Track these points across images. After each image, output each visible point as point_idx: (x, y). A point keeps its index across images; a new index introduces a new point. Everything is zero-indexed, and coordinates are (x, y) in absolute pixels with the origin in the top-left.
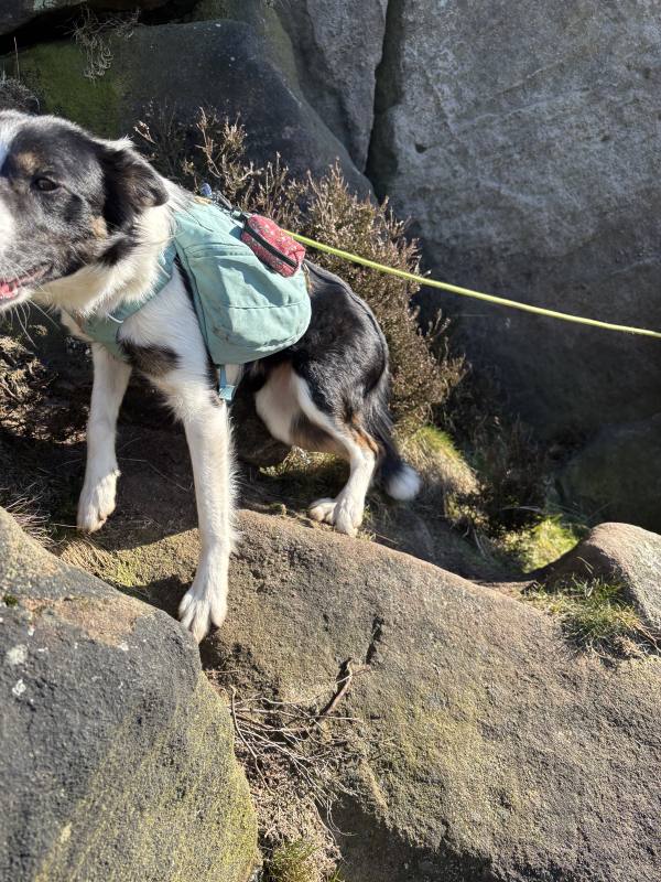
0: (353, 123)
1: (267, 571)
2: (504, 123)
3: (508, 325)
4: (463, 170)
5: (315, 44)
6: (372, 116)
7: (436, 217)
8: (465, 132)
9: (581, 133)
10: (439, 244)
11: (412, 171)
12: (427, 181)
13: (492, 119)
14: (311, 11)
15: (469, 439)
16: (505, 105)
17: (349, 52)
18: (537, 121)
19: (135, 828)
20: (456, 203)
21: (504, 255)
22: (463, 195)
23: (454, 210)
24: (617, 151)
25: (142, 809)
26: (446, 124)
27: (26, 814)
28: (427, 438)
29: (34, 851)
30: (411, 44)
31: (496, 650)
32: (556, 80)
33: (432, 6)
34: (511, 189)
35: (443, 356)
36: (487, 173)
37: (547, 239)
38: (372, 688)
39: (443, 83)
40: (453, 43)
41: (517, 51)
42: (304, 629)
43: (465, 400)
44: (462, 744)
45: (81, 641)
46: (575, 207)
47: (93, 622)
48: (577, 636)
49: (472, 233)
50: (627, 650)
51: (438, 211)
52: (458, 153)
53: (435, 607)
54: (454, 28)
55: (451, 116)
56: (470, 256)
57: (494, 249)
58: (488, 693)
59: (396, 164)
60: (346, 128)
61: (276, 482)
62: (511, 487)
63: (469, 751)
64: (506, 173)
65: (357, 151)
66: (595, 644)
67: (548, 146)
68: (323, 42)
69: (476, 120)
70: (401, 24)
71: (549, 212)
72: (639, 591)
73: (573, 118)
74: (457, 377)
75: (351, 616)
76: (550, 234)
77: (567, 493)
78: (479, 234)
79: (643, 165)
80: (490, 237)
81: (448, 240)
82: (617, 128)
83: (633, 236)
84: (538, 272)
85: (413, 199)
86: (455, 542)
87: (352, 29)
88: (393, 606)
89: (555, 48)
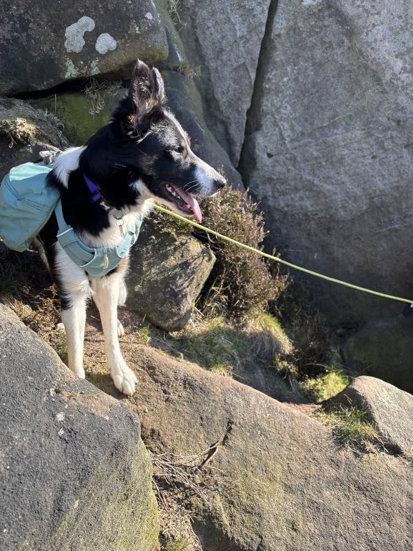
0: (233, 140)
1: (170, 391)
2: (317, 145)
3: (315, 257)
4: (293, 169)
5: (214, 97)
6: (244, 137)
7: (276, 194)
8: (295, 148)
9: (360, 153)
10: (277, 210)
11: (265, 168)
12: (273, 174)
13: (310, 143)
14: (213, 79)
15: (290, 322)
16: (318, 135)
17: (233, 102)
18: (336, 146)
19: (105, 510)
20: (288, 187)
21: (315, 217)
22: (293, 183)
23: (287, 191)
24: (380, 165)
25: (108, 500)
26: (285, 143)
27: (63, 490)
28: (264, 320)
29: (64, 509)
30: (267, 100)
31: (295, 443)
32: (347, 124)
33: (279, 81)
34: (320, 181)
35: (276, 273)
36: (307, 171)
37: (340, 210)
38: (224, 459)
39: (284, 121)
40: (290, 100)
41: (326, 107)
42: (189, 423)
43: (288, 299)
44: (272, 494)
45: (88, 413)
46: (356, 194)
47: (93, 405)
48: (341, 438)
49: (297, 204)
50: (368, 448)
51: (278, 191)
52: (290, 159)
53: (262, 417)
54: (291, 93)
55: (288, 139)
56: (295, 217)
57: (309, 214)
58: (289, 467)
59: (255, 163)
60: (228, 142)
61: (178, 340)
62: (312, 351)
63: (276, 499)
64: (318, 172)
65: (234, 155)
66: (350, 444)
67: (342, 159)
68: (218, 96)
69: (302, 142)
70: (262, 89)
71: (341, 194)
72: (376, 415)
73: (356, 145)
74: (283, 286)
75: (216, 418)
76: (341, 208)
77: (346, 358)
78: (301, 205)
79: (395, 173)
80: (307, 207)
81: (283, 207)
82: (381, 151)
83: (389, 212)
84: (334, 228)
85: (264, 183)
86: (277, 382)
87: (235, 91)
88: (239, 415)
89: (347, 106)
